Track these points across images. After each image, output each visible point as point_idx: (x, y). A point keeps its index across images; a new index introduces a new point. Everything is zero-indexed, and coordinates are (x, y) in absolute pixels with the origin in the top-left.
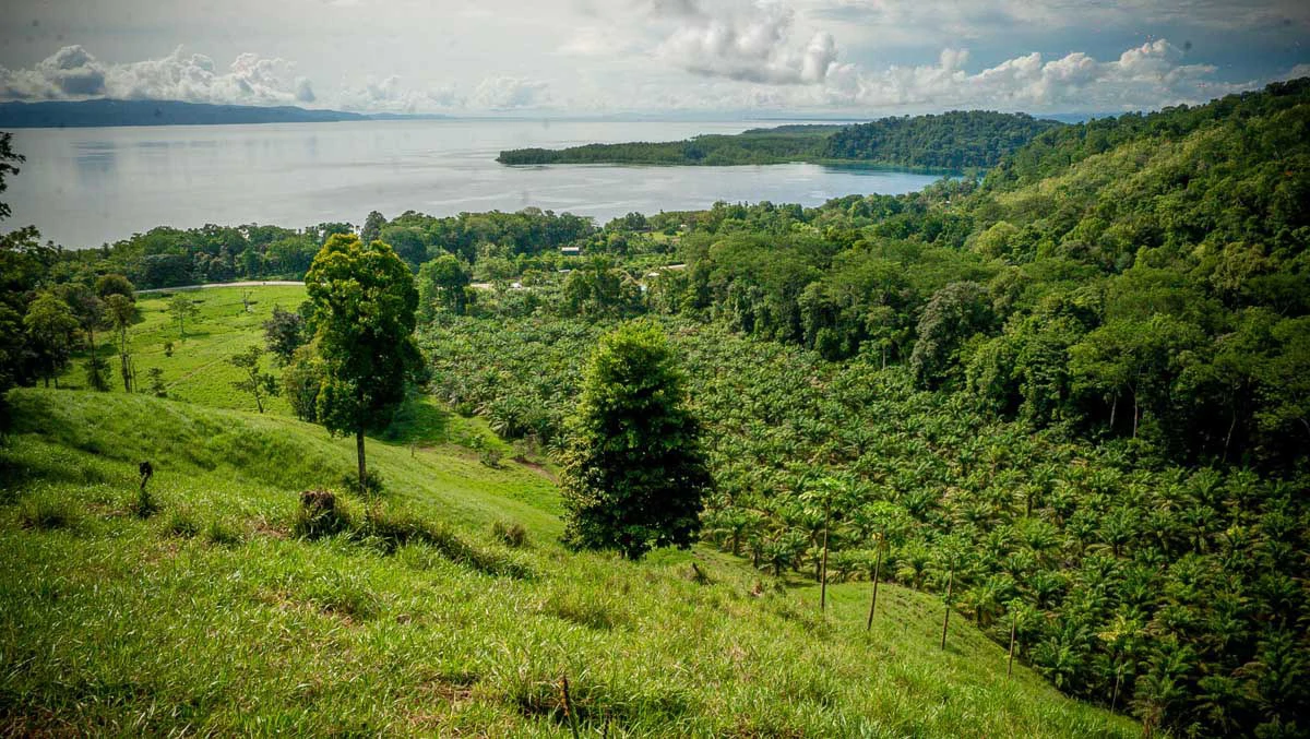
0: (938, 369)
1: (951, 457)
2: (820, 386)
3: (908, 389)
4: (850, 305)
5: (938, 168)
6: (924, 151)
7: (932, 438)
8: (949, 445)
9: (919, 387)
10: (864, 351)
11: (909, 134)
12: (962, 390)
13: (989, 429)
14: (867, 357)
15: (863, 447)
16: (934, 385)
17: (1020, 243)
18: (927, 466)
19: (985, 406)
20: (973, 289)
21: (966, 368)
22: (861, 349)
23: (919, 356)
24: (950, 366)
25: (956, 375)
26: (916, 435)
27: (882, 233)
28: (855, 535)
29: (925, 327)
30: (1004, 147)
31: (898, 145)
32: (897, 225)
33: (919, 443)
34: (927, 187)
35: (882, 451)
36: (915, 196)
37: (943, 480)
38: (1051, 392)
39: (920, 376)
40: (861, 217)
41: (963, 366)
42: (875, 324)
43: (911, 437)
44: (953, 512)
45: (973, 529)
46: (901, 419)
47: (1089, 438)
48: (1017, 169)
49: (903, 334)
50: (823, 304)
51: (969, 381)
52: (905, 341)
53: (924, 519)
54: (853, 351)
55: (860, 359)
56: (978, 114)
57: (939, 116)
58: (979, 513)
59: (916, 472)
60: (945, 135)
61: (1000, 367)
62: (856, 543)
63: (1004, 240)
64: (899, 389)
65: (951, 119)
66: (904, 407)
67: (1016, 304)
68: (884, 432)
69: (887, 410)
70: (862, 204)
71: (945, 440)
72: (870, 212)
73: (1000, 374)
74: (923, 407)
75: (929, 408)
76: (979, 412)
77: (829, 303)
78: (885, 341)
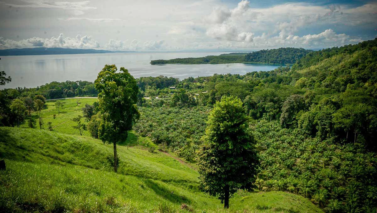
0: (289, 121)
1: (296, 149)
2: (252, 127)
3: (280, 128)
4: (259, 102)
5: (278, 64)
6: (273, 59)
7: (289, 143)
8: (295, 145)
9: (283, 127)
10: (265, 116)
11: (269, 55)
12: (297, 128)
13: (307, 140)
14: (265, 118)
15: (268, 146)
16: (288, 127)
17: (309, 84)
18: (290, 152)
19: (305, 133)
20: (299, 97)
21: (298, 121)
22: (264, 115)
23: (283, 118)
24: (293, 120)
25: (295, 123)
26: (284, 142)
27: (265, 82)
28: (270, 175)
29: (284, 109)
30: (296, 58)
31: (265, 57)
32: (269, 80)
33: (286, 145)
34: (276, 69)
35: (275, 147)
36: (273, 71)
37: (295, 156)
38: (327, 128)
39: (283, 124)
40: (257, 77)
41: (297, 121)
42: (268, 108)
43: (283, 143)
44: (300, 167)
45: (308, 173)
46: (279, 137)
47: (340, 143)
48: (302, 64)
49: (277, 111)
50: (252, 102)
51: (299, 125)
52: (277, 113)
53: (292, 170)
54: (261, 116)
55: (263, 119)
56: (288, 48)
57: (277, 49)
58: (310, 167)
59: (287, 154)
60: (279, 54)
61: (309, 121)
62: (271, 177)
63: (304, 83)
64: (276, 128)
65: (281, 50)
66: (279, 133)
67: (313, 101)
68: (274, 141)
69: (274, 134)
70: (257, 74)
71: (294, 143)
72: (260, 76)
73: (310, 123)
74: (285, 133)
75: (287, 134)
76: (303, 135)
77: (253, 102)
78: (271, 113)
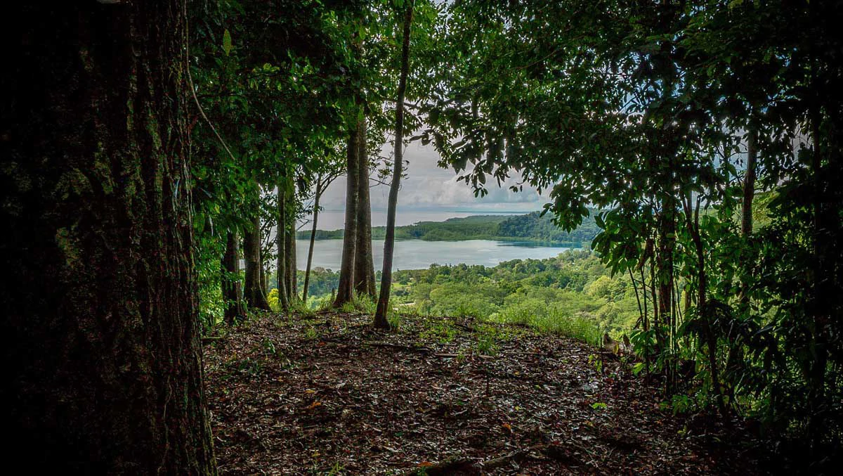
5: (567, 242)
17: (615, 289)
20: (587, 316)
27: (535, 283)
31: (542, 228)
32: (543, 278)
34: (561, 254)
36: (553, 260)
40: (521, 273)
63: (605, 287)
67: (613, 325)
70: (521, 265)
72: (526, 270)
